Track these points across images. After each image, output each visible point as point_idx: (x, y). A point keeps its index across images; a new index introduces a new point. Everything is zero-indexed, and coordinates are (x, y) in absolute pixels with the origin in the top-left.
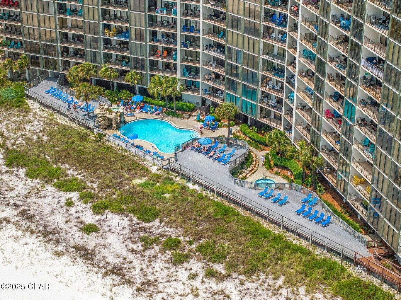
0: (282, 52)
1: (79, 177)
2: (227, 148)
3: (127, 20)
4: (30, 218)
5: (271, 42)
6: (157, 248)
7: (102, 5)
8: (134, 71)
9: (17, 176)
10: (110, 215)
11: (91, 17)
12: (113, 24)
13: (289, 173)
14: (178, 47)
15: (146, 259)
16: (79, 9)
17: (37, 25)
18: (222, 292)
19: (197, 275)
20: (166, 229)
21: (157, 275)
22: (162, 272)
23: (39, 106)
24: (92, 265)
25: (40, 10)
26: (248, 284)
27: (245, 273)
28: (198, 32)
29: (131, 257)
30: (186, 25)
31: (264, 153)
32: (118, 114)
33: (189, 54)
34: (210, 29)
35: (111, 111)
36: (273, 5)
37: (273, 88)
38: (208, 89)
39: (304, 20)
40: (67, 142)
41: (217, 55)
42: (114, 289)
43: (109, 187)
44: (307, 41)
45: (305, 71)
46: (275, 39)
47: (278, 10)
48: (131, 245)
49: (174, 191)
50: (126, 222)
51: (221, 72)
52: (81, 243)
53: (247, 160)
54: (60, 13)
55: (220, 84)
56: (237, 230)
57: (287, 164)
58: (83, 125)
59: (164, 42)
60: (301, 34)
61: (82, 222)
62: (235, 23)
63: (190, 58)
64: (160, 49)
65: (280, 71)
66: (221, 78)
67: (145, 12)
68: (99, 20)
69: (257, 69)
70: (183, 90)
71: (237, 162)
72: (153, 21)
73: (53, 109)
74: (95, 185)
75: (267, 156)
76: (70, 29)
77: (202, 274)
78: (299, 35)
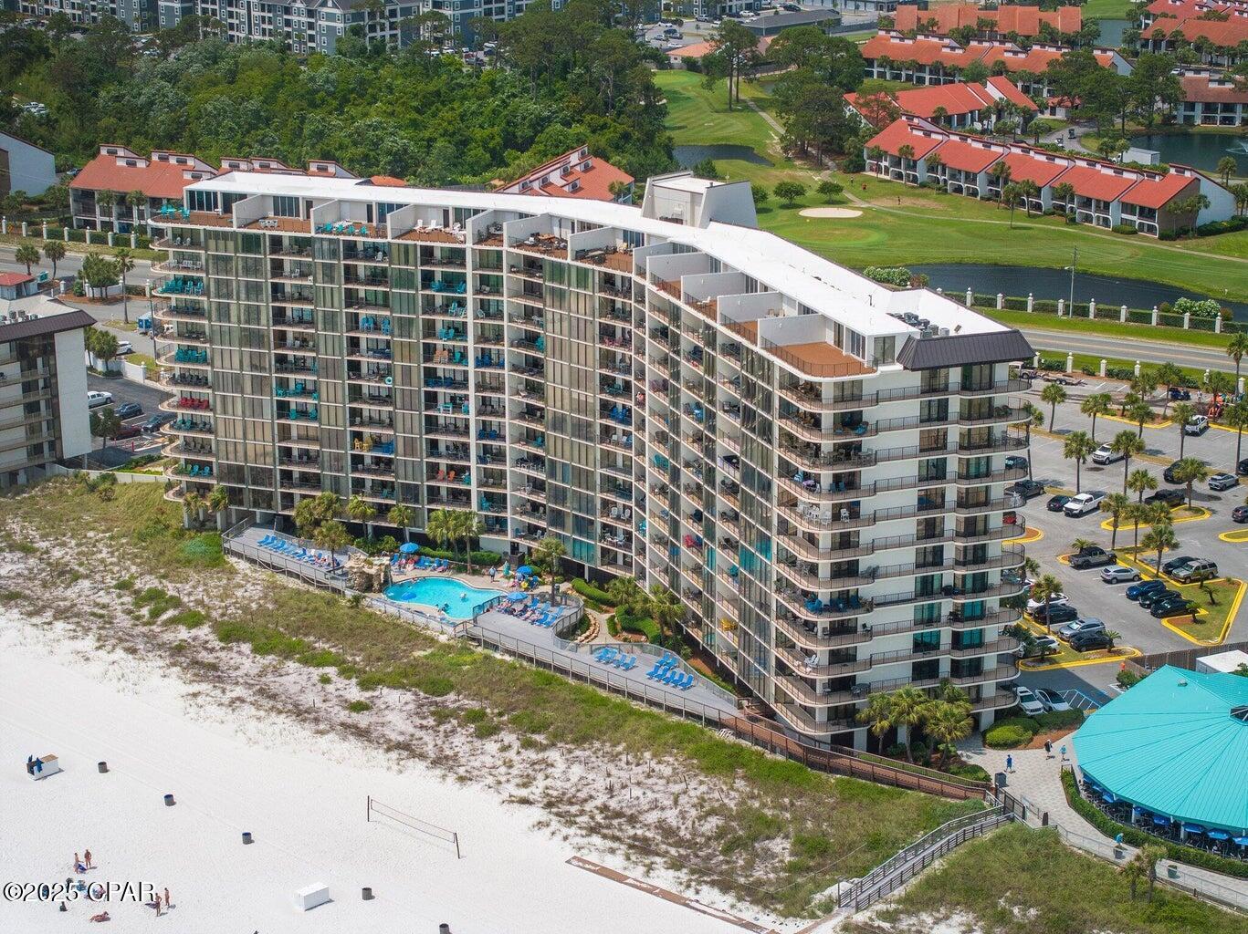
0: (628, 463)
1: (333, 650)
2: (551, 609)
3: (391, 425)
4: (274, 697)
5: (611, 448)
6: (455, 722)
7: (350, 402)
8: (402, 505)
9: (239, 653)
10: (385, 691)
11: (333, 421)
12: (366, 431)
13: (644, 638)
14: (473, 463)
15: (441, 734)
16: (310, 409)
17: (241, 436)
18: (543, 761)
19: (510, 746)
20: (467, 702)
21: (457, 750)
22: (464, 747)
23: (248, 565)
24: (370, 741)
25: (248, 413)
26: (578, 753)
27: (574, 741)
28: (503, 438)
29: (419, 733)
30: (484, 429)
31: (607, 616)
32: (383, 567)
33: (488, 474)
34: (521, 434)
35: (371, 564)
36: (611, 394)
37: (618, 518)
38: (521, 529)
39: (653, 413)
40: (306, 610)
41: (533, 473)
42: (401, 763)
43: (379, 659)
44: (659, 442)
45: (659, 486)
46: (617, 444)
47: (620, 401)
48: (418, 721)
49: (474, 662)
50: (409, 696)
51: (540, 499)
52: (349, 721)
53: (582, 624)
54: (279, 417)
55: (540, 518)
56: (565, 699)
57: (640, 625)
58: (327, 588)
59: (449, 456)
60: (650, 434)
61: (346, 701)
62: (558, 423)
63: (491, 481)
64: (443, 468)
65: (625, 491)
66: (541, 509)
67: (419, 411)
68: (345, 426)
69: (594, 490)
70: (482, 530)
71: (567, 624)
72: (431, 424)
73: (274, 567)
74: (358, 659)
75: (611, 619)
76: (294, 442)
77: (516, 745)
78: (647, 434)
